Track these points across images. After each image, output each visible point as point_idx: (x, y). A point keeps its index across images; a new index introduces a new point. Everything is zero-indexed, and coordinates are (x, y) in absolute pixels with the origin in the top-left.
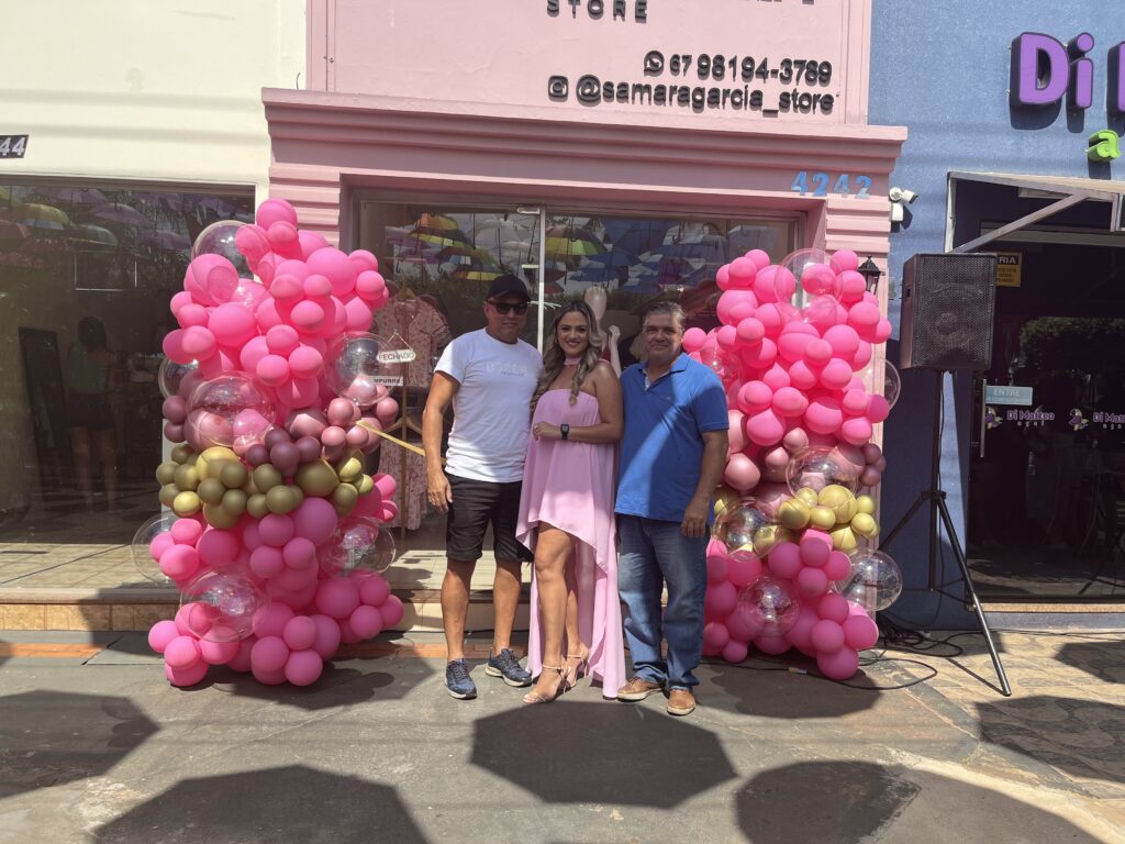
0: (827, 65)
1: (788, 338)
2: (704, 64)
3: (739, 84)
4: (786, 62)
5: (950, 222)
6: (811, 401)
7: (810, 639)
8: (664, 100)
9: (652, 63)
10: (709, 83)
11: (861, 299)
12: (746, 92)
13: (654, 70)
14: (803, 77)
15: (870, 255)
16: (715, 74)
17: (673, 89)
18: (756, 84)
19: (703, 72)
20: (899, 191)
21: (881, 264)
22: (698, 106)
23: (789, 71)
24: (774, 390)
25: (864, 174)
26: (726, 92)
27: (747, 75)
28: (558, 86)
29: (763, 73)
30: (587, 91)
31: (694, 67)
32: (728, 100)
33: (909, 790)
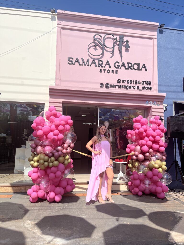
0: (150, 82)
1: (148, 132)
2: (128, 81)
3: (135, 85)
4: (143, 81)
5: (174, 110)
6: (153, 144)
7: (155, 190)
8: (121, 88)
9: (119, 81)
10: (129, 85)
11: (161, 125)
12: (136, 86)
13: (119, 82)
14: (146, 84)
15: (161, 116)
16: (130, 83)
17: (123, 86)
18: (138, 85)
19: (128, 83)
20: (164, 104)
21: (163, 118)
22: (127, 89)
23: (143, 83)
24: (146, 142)
25: (158, 101)
26: (132, 86)
27: (136, 83)
28: (102, 85)
29: (139, 83)
30: (107, 86)
31: (126, 82)
32: (133, 88)
33: (180, 218)
